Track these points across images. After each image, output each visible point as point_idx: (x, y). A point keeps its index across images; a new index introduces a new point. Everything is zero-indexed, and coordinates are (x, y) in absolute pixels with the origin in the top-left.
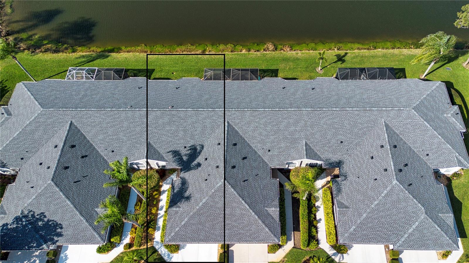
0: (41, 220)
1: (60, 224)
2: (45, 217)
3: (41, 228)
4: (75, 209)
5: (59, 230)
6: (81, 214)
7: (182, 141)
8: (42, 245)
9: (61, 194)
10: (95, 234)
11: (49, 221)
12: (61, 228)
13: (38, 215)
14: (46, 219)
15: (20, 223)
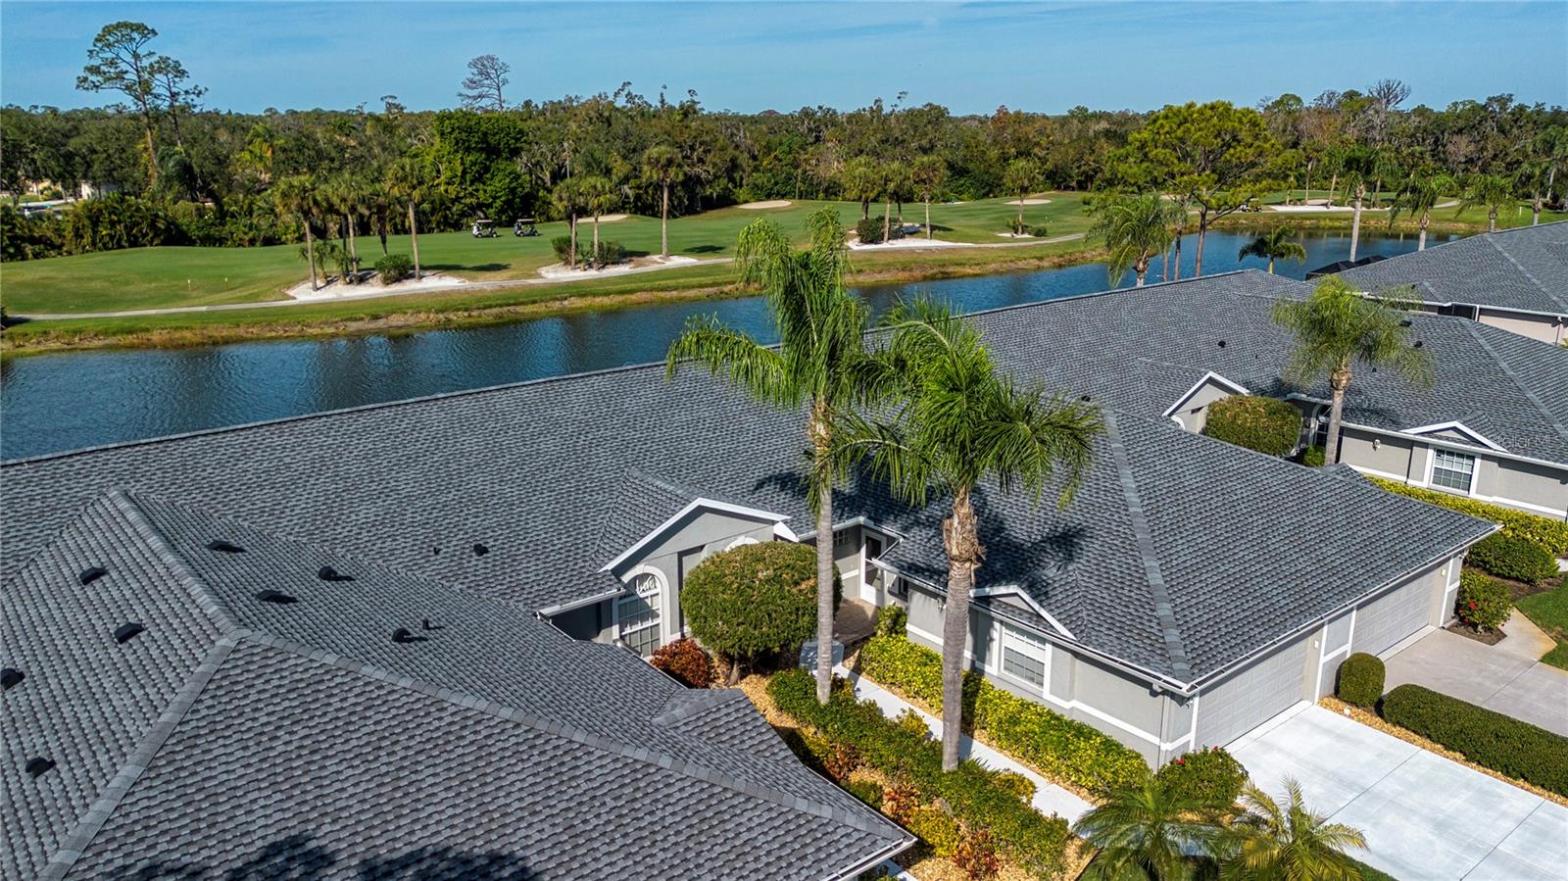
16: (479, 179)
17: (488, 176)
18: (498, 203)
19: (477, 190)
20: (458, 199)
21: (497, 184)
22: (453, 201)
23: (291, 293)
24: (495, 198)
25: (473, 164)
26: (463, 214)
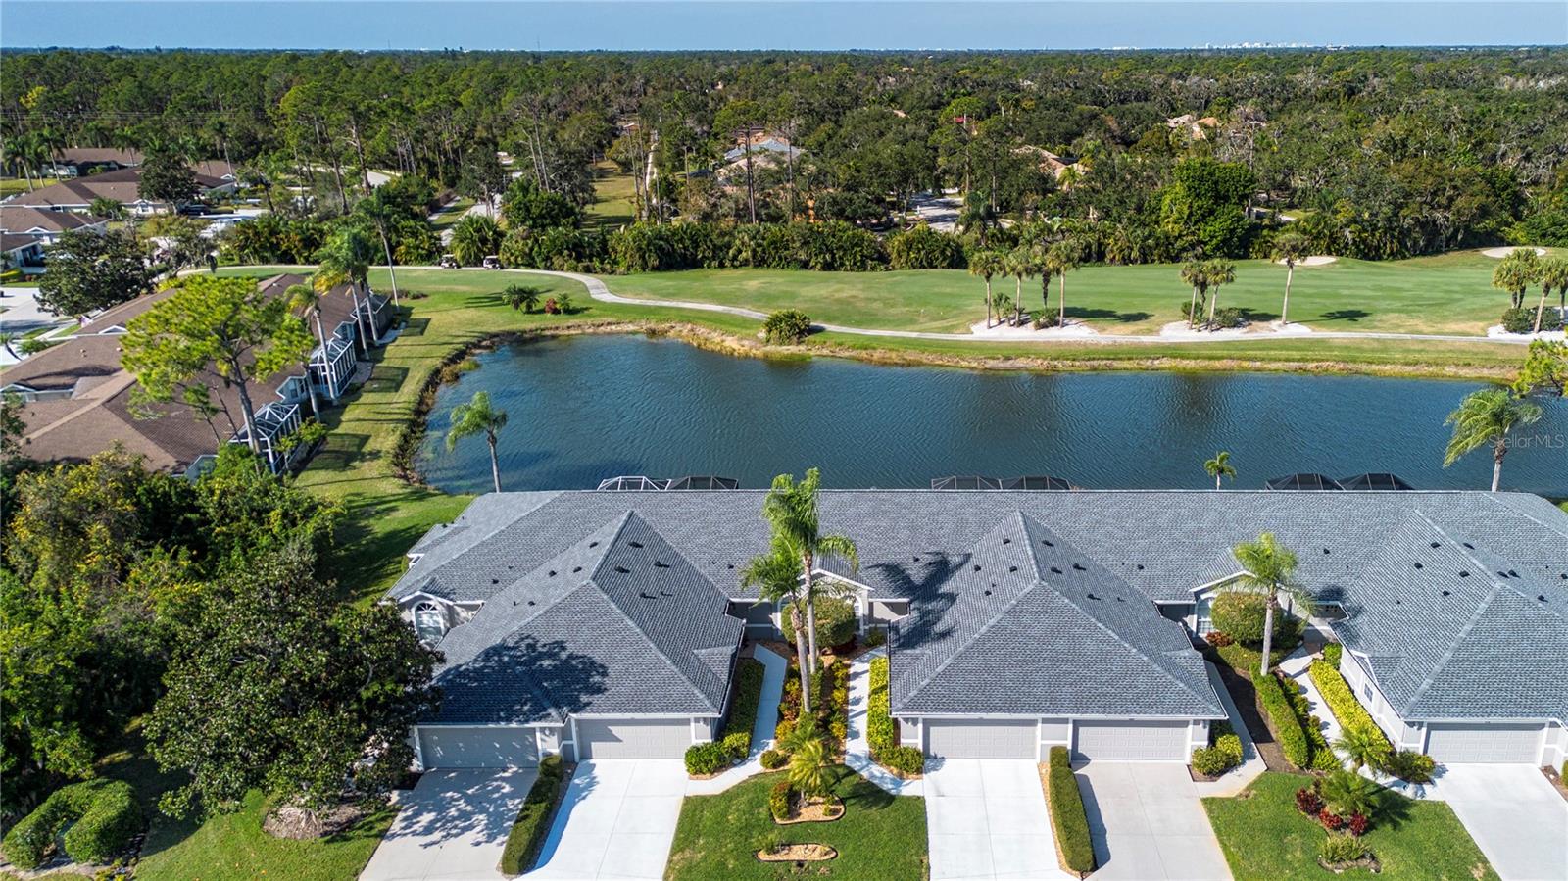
0: (551, 655)
1: (602, 666)
2: (564, 648)
3: (547, 674)
4: (644, 638)
5: (597, 679)
6: (660, 647)
7: (908, 548)
8: (545, 709)
9: (613, 605)
10: (696, 691)
11: (571, 656)
12: (604, 674)
13: (545, 645)
14: (564, 655)
15: (496, 658)
16: (1203, 219)
17: (1212, 218)
18: (1215, 241)
19: (1199, 230)
20: (1180, 236)
21: (1217, 226)
22: (1176, 239)
23: (974, 328)
24: (1212, 237)
25: (1200, 208)
26: (1184, 249)
